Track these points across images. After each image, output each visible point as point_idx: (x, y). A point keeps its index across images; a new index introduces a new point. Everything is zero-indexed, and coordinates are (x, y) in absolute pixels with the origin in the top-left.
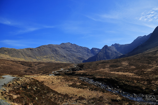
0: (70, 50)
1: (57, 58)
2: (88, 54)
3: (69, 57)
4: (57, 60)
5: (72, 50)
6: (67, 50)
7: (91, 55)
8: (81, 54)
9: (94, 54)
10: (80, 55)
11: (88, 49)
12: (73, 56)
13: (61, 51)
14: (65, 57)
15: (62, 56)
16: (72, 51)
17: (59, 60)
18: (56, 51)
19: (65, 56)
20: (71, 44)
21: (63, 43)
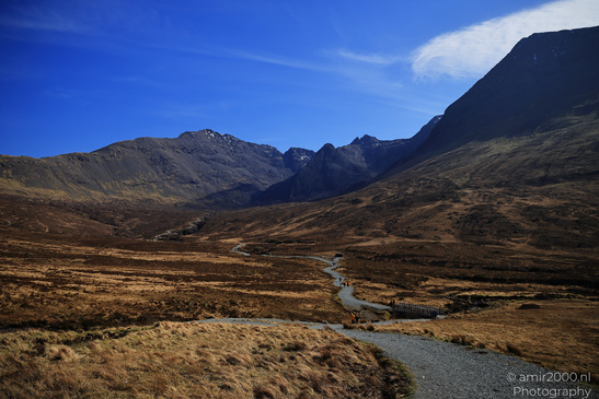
0: (213, 157)
1: (167, 185)
2: (274, 169)
3: (208, 184)
4: (167, 193)
5: (219, 155)
6: (202, 159)
7: (283, 175)
8: (247, 173)
9: (293, 170)
10: (244, 175)
11: (275, 152)
12: (219, 179)
13: (181, 162)
14: (193, 182)
15: (183, 178)
16: (219, 160)
17: (174, 194)
18: (164, 160)
19: (195, 177)
20: (217, 134)
21: (188, 133)
